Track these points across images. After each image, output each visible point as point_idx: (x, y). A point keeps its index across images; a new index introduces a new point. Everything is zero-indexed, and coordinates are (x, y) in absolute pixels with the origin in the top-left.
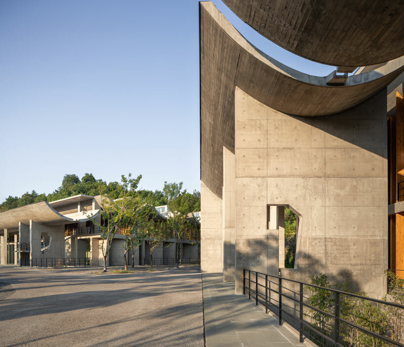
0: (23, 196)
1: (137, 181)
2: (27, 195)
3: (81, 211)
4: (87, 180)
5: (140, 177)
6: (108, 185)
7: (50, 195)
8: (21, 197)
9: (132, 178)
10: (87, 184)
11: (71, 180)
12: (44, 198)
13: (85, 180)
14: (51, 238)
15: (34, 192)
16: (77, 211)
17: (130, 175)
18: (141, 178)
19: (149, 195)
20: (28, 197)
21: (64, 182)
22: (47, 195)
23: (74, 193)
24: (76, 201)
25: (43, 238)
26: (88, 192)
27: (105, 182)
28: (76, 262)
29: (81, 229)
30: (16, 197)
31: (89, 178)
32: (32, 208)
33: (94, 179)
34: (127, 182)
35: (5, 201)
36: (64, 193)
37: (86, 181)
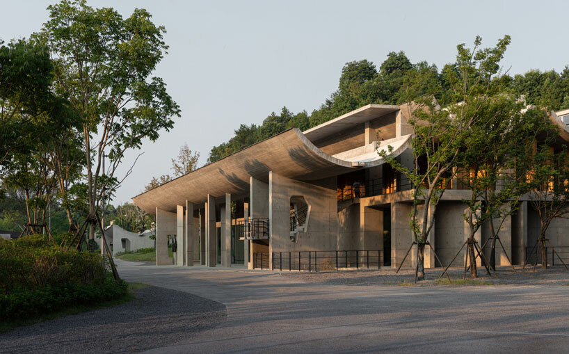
0: (265, 122)
1: (495, 52)
2: (273, 118)
3: (370, 143)
4: (392, 69)
5: (504, 43)
6: (440, 72)
7: (315, 113)
8: (261, 125)
9: (482, 47)
10: (392, 78)
11: (358, 73)
12: (303, 122)
13: (387, 69)
14: (310, 208)
15: (285, 110)
16: (363, 144)
17: (478, 42)
18: (506, 43)
19: (547, 81)
20: (274, 122)
21: (342, 80)
22: (309, 115)
23: (363, 101)
24: (360, 120)
25: (295, 207)
26: (393, 98)
27: (434, 66)
28: (362, 260)
29: (371, 183)
30: (253, 126)
31: (398, 64)
32: (272, 146)
33: (407, 62)
34: (473, 60)
35: (234, 135)
36: (343, 104)
37: (391, 72)
